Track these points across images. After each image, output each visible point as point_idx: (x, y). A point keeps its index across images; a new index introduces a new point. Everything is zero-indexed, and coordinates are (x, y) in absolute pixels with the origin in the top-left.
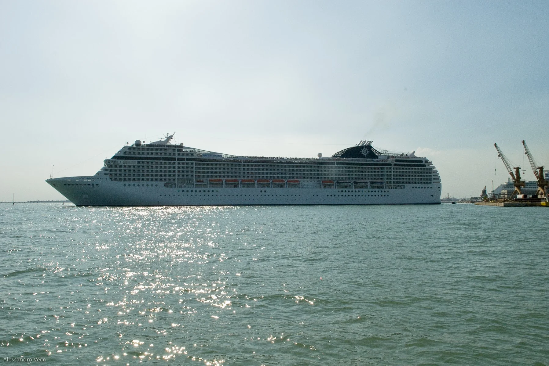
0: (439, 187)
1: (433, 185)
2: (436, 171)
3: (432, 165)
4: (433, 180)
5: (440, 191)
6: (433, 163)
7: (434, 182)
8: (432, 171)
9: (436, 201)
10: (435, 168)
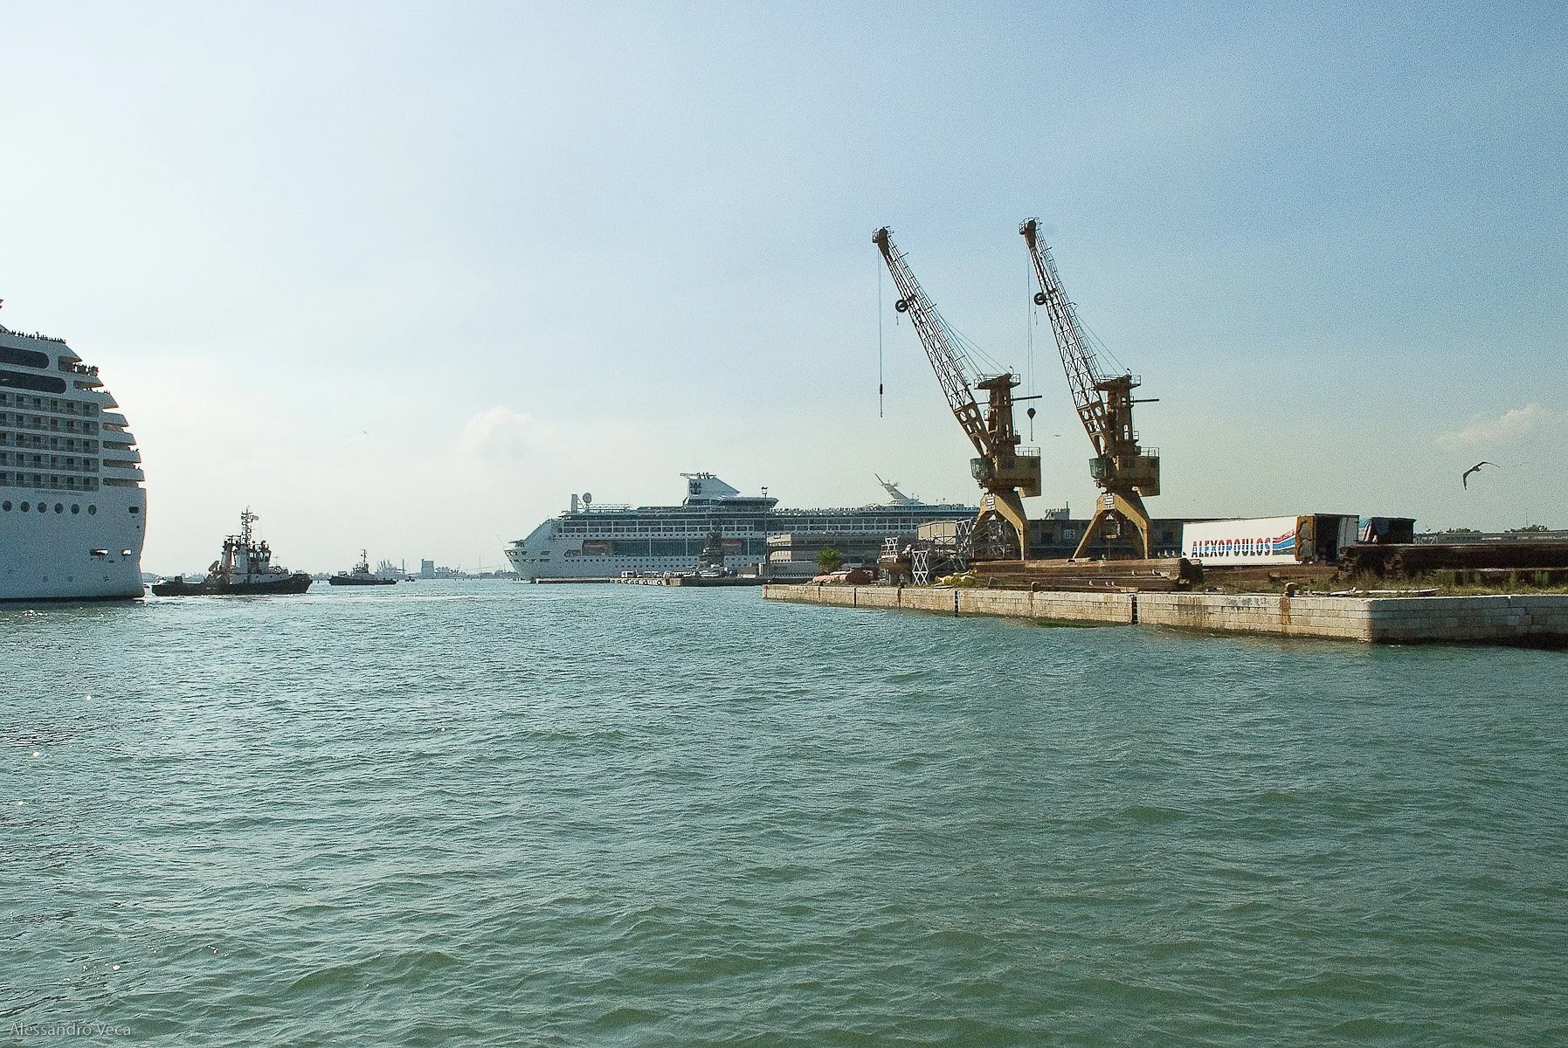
0: (134, 510)
1: (102, 496)
2: (120, 422)
3: (101, 390)
4: (101, 467)
5: (140, 528)
6: (101, 376)
7: (108, 481)
8: (100, 420)
9: (116, 584)
10: (117, 407)
